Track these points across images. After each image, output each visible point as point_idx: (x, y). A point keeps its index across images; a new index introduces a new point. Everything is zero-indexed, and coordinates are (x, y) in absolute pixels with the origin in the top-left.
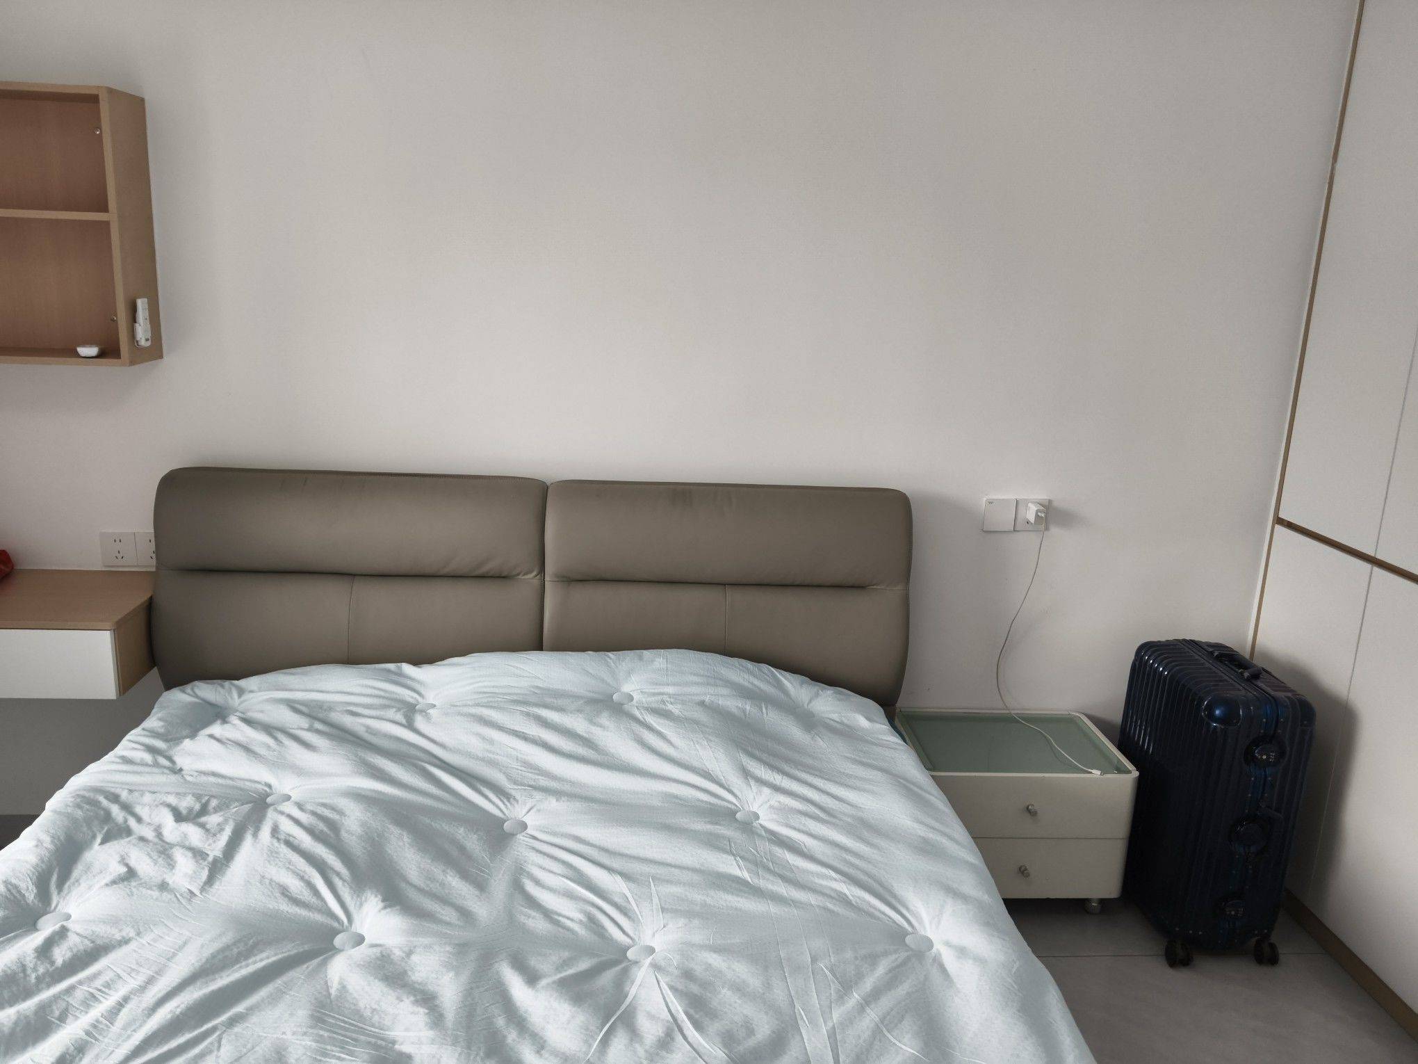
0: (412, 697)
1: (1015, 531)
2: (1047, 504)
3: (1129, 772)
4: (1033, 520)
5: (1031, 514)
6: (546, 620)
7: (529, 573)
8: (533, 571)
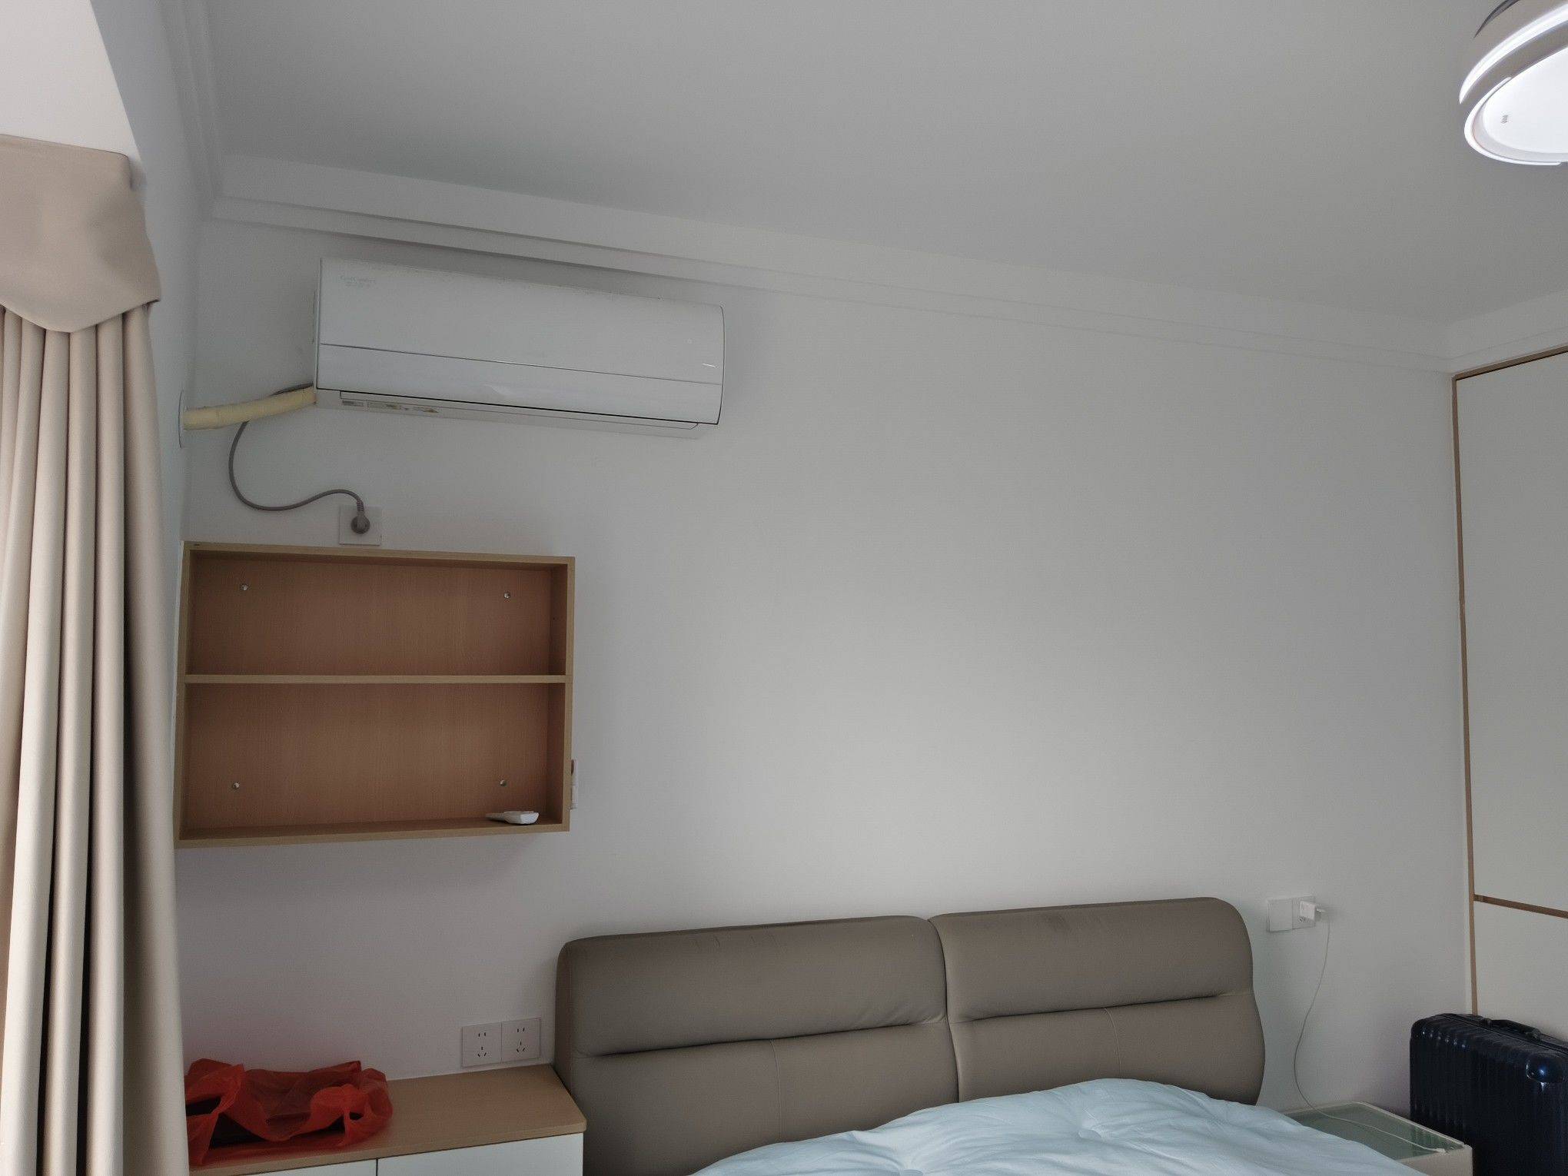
0: (889, 1165)
1: (1293, 929)
2: (1313, 900)
3: (1460, 1147)
4: (1311, 916)
5: (1308, 911)
6: (959, 1066)
7: (935, 1016)
8: (939, 1014)
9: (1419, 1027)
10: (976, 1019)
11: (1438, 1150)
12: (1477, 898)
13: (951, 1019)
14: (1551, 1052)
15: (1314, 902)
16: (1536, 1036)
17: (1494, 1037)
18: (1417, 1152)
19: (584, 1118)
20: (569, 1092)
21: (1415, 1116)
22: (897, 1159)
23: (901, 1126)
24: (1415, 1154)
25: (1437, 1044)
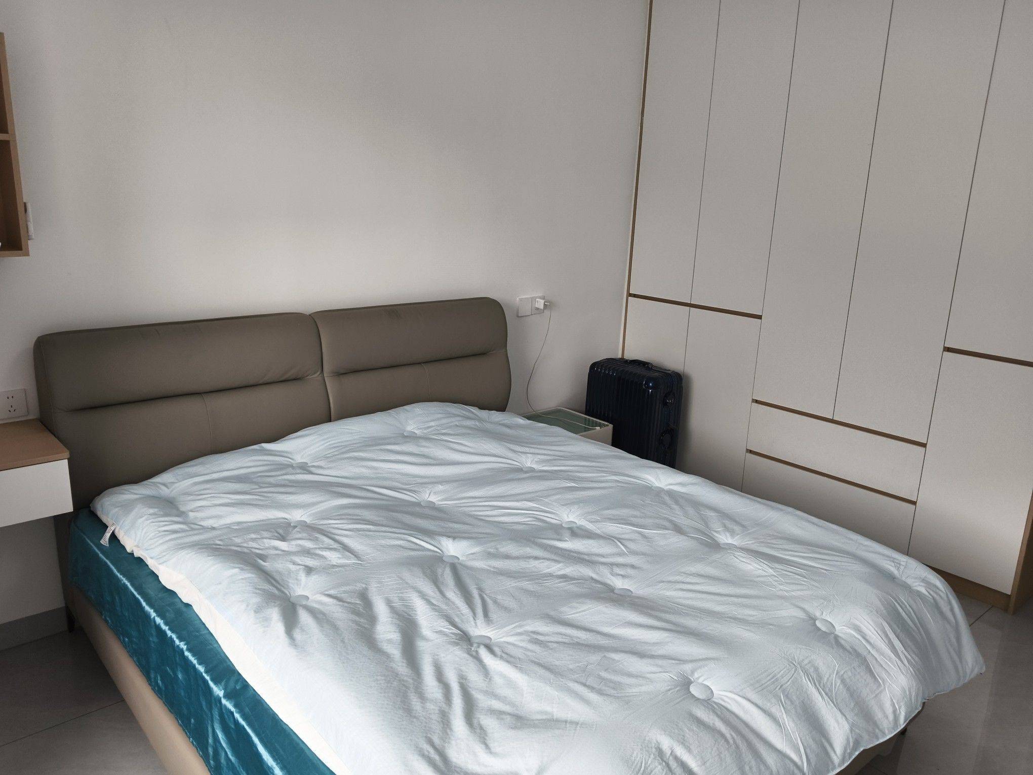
0: (286, 461)
1: (532, 315)
2: (543, 298)
3: (607, 425)
4: (542, 307)
5: (540, 304)
6: (331, 401)
7: (315, 373)
8: (318, 372)
9: (594, 366)
10: (340, 374)
11: (596, 428)
12: (630, 295)
13: (325, 375)
14: (657, 374)
15: (544, 299)
16: (650, 366)
17: (630, 368)
18: (586, 430)
19: (67, 450)
20: (55, 436)
21: (587, 412)
22: (291, 457)
23: (294, 438)
24: (585, 431)
25: (602, 375)
